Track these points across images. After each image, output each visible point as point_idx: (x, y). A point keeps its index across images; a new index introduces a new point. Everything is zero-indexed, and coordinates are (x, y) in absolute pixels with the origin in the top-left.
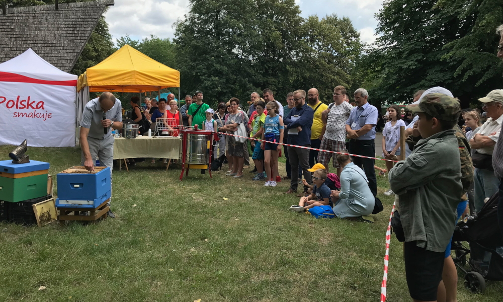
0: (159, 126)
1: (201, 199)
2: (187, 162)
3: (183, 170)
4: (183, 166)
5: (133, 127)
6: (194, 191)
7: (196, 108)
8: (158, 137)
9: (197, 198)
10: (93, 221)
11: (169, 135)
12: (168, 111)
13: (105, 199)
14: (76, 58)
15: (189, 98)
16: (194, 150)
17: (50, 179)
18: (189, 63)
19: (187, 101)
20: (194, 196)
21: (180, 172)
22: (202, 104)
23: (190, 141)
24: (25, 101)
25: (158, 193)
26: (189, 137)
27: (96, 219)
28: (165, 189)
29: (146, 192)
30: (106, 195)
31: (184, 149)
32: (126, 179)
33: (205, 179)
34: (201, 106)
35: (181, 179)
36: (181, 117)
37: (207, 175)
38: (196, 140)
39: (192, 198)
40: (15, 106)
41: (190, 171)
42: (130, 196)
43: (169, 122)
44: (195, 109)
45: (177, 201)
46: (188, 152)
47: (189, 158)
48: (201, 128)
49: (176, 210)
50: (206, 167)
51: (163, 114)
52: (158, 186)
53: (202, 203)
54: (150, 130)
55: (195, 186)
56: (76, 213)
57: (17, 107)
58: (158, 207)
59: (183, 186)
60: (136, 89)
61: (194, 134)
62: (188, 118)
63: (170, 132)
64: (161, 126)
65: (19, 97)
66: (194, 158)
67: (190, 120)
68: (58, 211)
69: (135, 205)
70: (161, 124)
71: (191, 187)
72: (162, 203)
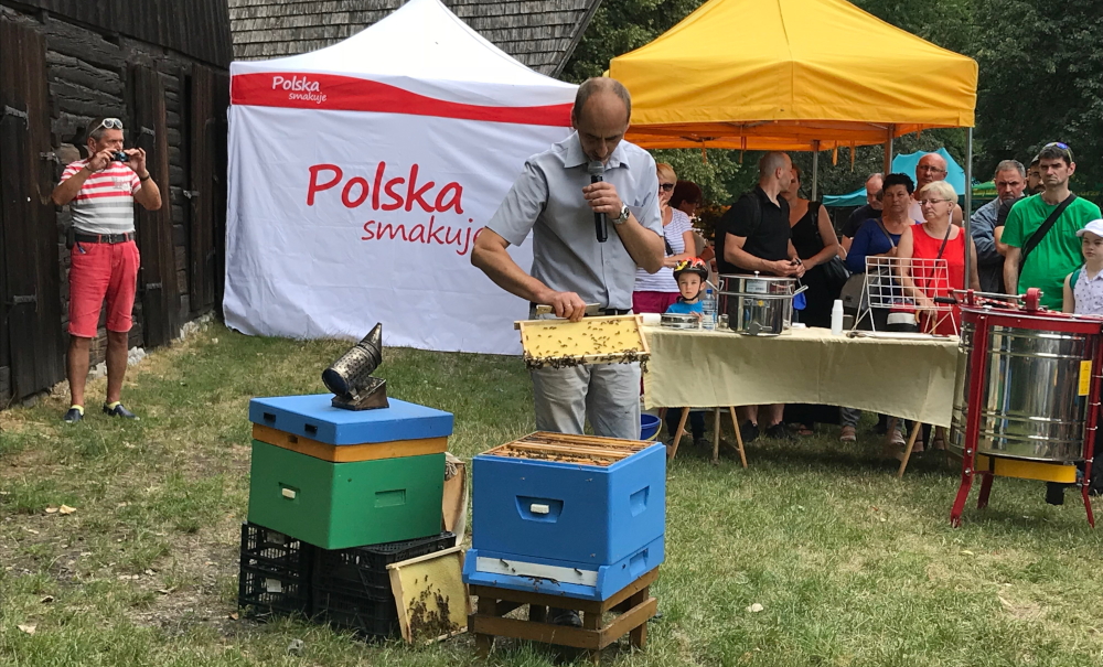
0: (876, 290)
1: (1037, 614)
2: (986, 446)
3: (966, 481)
4: (968, 461)
5: (772, 288)
6: (1009, 576)
7: (1042, 219)
8: (872, 336)
9: (1020, 608)
10: (592, 652)
11: (918, 329)
12: (918, 228)
13: (639, 568)
14: (584, 20)
15: (1013, 171)
16: (1019, 397)
17: (457, 472)
18: (1031, 22)
19: (1004, 184)
20: (1004, 593)
21: (952, 486)
22: (1070, 200)
23: (1003, 358)
24: (401, 180)
25: (854, 565)
26: (998, 339)
27: (604, 644)
28: (883, 553)
29: (808, 559)
30: (645, 554)
31: (975, 387)
32: (735, 496)
33: (1062, 526)
34: (1061, 208)
35: (957, 516)
36: (973, 254)
37: (1072, 509)
38: (1027, 356)
39: (998, 604)
40: (369, 200)
41: (996, 484)
42: (743, 568)
43: (917, 272)
44: (1036, 220)
45: (930, 607)
46: (993, 404)
47: (997, 429)
48: (1059, 306)
49: (921, 646)
50: (1068, 475)
51: (897, 238)
52: (856, 537)
53: (1039, 629)
54: (838, 305)
55: (1017, 555)
56: (536, 614)
57: (375, 205)
58: (848, 623)
59: (964, 546)
60: (798, 137)
61: (1023, 329)
62: (1003, 259)
63: (923, 315)
64: (886, 291)
65: (382, 165)
66: (1016, 430)
67: (1010, 267)
68: (474, 599)
69: (757, 607)
70: (885, 281)
71: (998, 558)
72: (868, 611)
